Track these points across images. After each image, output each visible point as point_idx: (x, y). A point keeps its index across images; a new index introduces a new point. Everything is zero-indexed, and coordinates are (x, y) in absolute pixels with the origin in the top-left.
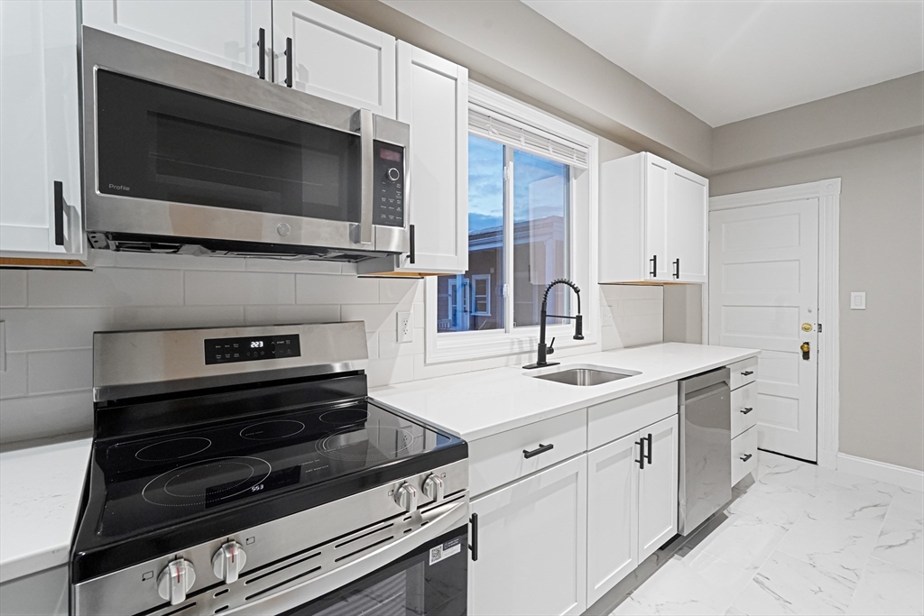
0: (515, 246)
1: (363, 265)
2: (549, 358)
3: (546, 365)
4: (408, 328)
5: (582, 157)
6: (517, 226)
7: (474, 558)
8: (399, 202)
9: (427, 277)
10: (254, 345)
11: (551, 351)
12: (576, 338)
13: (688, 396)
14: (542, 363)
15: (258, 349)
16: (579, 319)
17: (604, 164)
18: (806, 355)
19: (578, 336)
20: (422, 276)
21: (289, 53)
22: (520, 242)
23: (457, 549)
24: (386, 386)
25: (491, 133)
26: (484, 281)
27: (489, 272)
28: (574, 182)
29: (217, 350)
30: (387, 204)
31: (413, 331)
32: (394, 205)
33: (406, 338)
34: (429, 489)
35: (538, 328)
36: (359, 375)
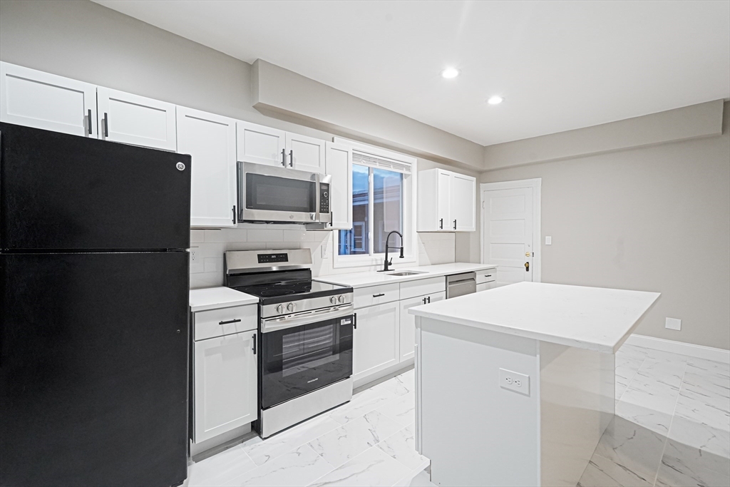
0: (374, 204)
1: (309, 225)
2: (389, 267)
3: (388, 270)
4: (326, 252)
5: (408, 168)
6: (377, 191)
7: (355, 328)
10: (273, 257)
11: (390, 264)
12: (401, 257)
13: (450, 283)
14: (386, 269)
15: (274, 258)
16: (402, 249)
17: (420, 172)
18: (527, 269)
19: (402, 256)
20: (334, 230)
21: (291, 154)
22: (378, 201)
23: (350, 322)
24: (317, 277)
25: (362, 162)
26: (361, 227)
27: (364, 221)
28: (405, 180)
29: (262, 258)
30: (324, 205)
31: (328, 254)
32: (326, 205)
33: (325, 256)
34: (341, 300)
35: (385, 254)
36: (308, 270)
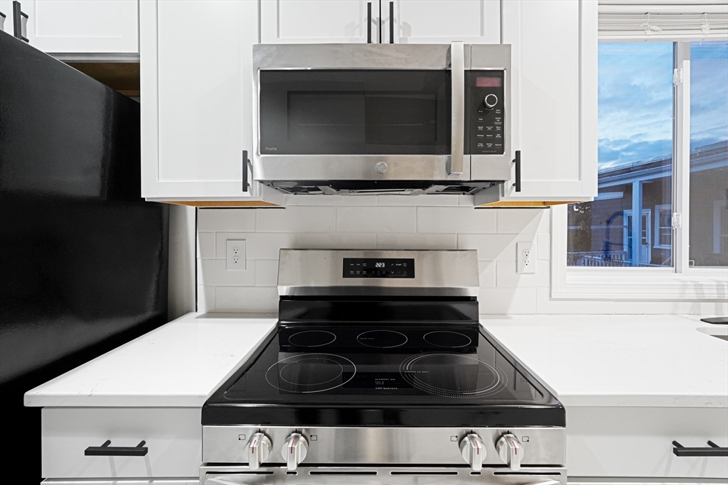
1: (477, 196)
4: (529, 258)
8: (498, 128)
9: (553, 207)
10: (378, 265)
15: (381, 269)
20: (547, 204)
24: (503, 315)
25: (649, 32)
29: (351, 267)
30: (485, 132)
31: (536, 263)
32: (493, 132)
33: (527, 269)
34: (503, 449)
36: (470, 301)
